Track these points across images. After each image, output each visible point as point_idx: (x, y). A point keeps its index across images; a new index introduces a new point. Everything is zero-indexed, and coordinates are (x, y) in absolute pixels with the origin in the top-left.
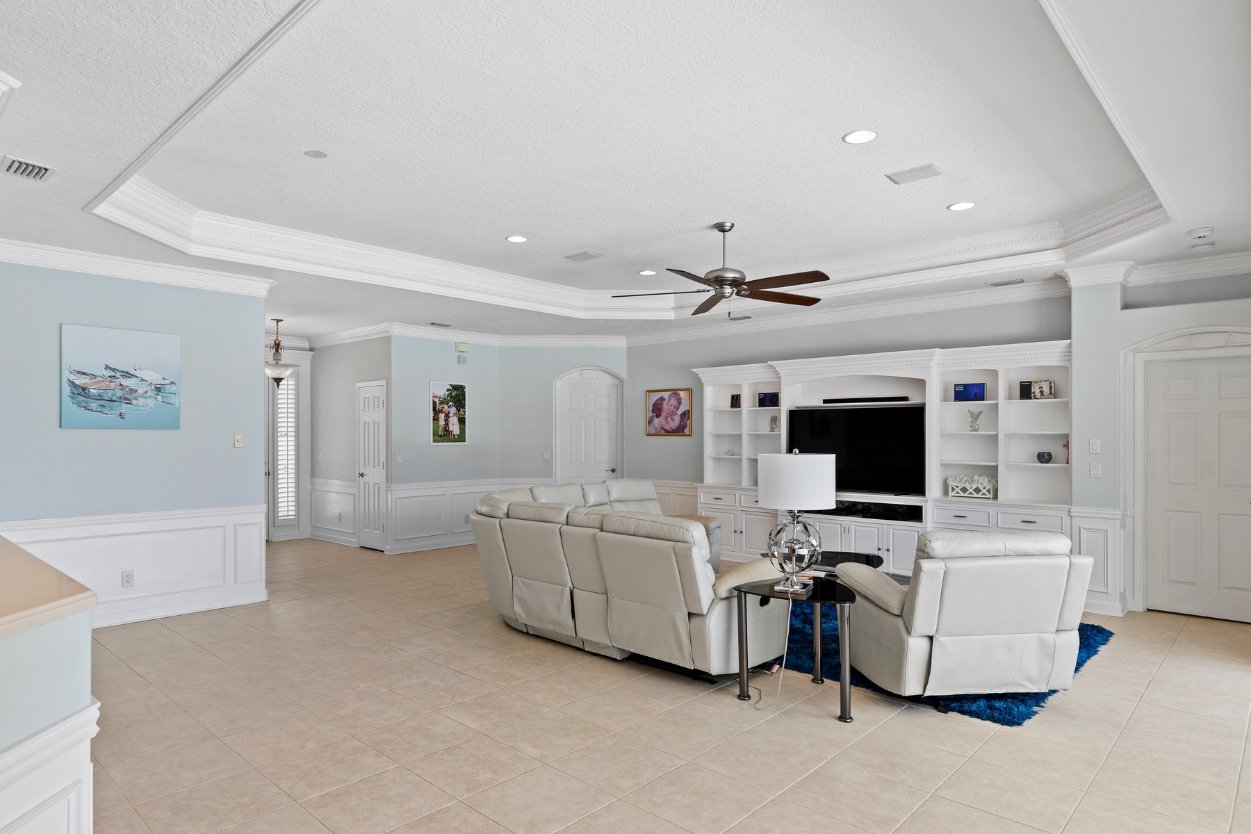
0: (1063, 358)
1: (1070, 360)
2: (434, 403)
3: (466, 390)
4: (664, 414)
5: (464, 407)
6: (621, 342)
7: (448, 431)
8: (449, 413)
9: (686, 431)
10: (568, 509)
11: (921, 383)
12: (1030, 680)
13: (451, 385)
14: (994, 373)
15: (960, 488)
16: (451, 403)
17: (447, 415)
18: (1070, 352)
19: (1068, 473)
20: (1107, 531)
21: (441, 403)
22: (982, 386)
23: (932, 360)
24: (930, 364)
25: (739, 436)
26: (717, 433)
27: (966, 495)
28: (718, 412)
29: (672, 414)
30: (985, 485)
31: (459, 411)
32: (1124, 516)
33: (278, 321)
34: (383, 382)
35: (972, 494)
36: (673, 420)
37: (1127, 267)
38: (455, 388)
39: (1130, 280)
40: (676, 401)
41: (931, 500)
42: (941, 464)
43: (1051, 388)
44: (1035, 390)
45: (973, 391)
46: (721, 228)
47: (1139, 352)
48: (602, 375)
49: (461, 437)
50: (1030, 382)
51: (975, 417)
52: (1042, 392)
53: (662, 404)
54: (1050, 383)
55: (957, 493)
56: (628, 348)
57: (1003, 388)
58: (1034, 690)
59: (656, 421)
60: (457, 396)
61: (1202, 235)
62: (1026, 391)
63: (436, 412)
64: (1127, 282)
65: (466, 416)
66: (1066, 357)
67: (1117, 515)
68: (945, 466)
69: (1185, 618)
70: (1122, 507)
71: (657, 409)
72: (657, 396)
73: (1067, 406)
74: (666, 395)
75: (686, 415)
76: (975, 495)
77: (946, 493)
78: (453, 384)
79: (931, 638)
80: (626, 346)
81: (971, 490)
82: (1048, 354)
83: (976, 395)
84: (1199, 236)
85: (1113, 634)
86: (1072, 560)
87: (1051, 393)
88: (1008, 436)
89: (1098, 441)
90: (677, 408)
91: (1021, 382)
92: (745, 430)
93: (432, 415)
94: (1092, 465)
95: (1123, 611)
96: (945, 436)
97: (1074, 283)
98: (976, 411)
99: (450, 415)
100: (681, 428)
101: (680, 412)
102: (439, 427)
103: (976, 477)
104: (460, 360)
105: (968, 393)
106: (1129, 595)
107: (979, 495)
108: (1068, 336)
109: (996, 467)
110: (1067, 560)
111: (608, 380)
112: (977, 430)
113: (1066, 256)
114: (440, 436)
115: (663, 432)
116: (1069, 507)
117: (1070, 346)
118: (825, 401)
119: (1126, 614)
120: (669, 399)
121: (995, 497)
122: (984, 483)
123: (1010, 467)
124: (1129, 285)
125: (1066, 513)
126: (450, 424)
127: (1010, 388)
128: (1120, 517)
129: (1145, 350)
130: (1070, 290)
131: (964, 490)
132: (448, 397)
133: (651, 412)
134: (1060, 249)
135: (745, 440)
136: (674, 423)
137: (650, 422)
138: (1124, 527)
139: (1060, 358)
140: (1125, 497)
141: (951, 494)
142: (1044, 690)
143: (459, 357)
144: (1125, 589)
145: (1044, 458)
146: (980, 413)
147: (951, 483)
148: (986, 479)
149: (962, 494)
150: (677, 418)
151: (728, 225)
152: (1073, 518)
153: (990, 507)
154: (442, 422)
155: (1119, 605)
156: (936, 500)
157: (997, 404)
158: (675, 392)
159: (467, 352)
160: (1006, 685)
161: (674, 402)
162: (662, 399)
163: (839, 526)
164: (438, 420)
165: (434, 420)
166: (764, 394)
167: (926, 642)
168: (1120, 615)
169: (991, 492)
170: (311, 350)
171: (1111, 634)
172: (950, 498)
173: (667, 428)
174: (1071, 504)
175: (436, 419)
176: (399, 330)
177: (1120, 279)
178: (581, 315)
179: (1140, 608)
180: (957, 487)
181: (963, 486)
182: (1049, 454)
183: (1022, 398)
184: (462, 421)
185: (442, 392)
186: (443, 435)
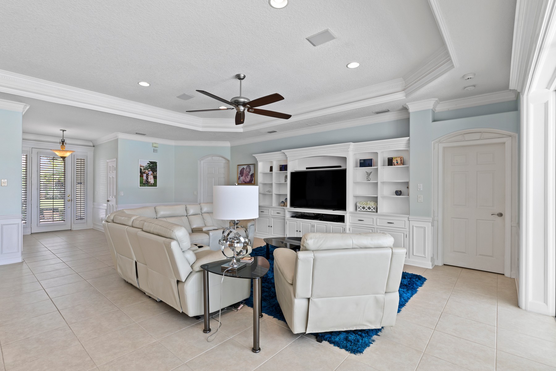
0: (406, 146)
1: (409, 147)
2: (141, 169)
3: (158, 164)
4: (244, 175)
5: (156, 171)
6: (228, 144)
7: (147, 182)
8: (148, 174)
9: (253, 182)
10: (134, 218)
11: (345, 159)
12: (370, 322)
13: (150, 162)
14: (376, 153)
15: (362, 207)
16: (149, 169)
17: (147, 175)
18: (409, 143)
19: (408, 200)
20: (425, 228)
21: (144, 169)
22: (371, 160)
23: (349, 148)
24: (348, 150)
25: (272, 184)
26: (264, 183)
27: (364, 210)
28: (265, 174)
29: (247, 175)
30: (372, 206)
31: (154, 173)
32: (433, 220)
33: (63, 131)
34: (115, 159)
35: (367, 210)
36: (247, 177)
37: (435, 101)
38: (151, 163)
39: (436, 109)
40: (249, 169)
41: (349, 213)
42: (354, 196)
43: (401, 160)
44: (394, 161)
45: (367, 162)
46: (238, 77)
47: (440, 143)
48: (221, 158)
49: (155, 185)
50: (392, 158)
51: (369, 174)
52: (397, 163)
53: (244, 171)
54: (401, 158)
55: (361, 209)
56: (231, 147)
57: (380, 160)
58: (373, 327)
59: (241, 178)
60: (153, 166)
61: (469, 77)
62: (390, 162)
63: (142, 173)
64: (435, 110)
65: (158, 175)
66: (408, 146)
67: (430, 220)
68: (356, 197)
69: (460, 269)
70: (432, 216)
71: (242, 173)
72: (242, 167)
73: (408, 168)
74: (245, 167)
75: (253, 176)
76: (368, 210)
77: (356, 209)
78: (151, 161)
79: (309, 299)
80: (230, 146)
81: (366, 208)
82: (400, 143)
83: (369, 164)
84: (468, 78)
85: (426, 279)
86: (393, 251)
87: (401, 163)
88: (383, 183)
89: (421, 185)
90: (249, 172)
91: (388, 158)
92: (274, 181)
93: (139, 174)
94: (419, 196)
95: (432, 265)
96: (356, 183)
97: (411, 110)
98: (369, 172)
99: (149, 175)
100: (251, 181)
101: (250, 174)
102: (143, 180)
103: (369, 202)
104: (155, 151)
105: (365, 163)
106: (435, 257)
107: (370, 210)
108: (408, 136)
109: (377, 197)
110: (390, 251)
111: (224, 161)
112: (370, 181)
113: (406, 95)
114: (144, 184)
115: (244, 183)
116: (409, 216)
117: (409, 140)
118: (307, 168)
119: (434, 267)
120: (246, 169)
121: (377, 212)
122: (372, 204)
123: (384, 197)
124: (436, 112)
125: (407, 219)
126: (149, 179)
127: (384, 161)
128: (431, 221)
129: (443, 142)
130: (409, 113)
131: (364, 208)
132: (148, 167)
133: (239, 174)
134: (403, 92)
135: (274, 185)
136: (248, 179)
137: (239, 179)
138: (433, 225)
139: (405, 146)
140: (434, 212)
141: (358, 210)
142: (379, 327)
143: (154, 149)
144: (433, 255)
145: (398, 193)
146: (371, 173)
147: (358, 205)
148: (373, 203)
149: (363, 210)
150: (249, 177)
151: (242, 76)
152: (410, 221)
153: (374, 216)
154: (145, 178)
155: (431, 263)
156: (351, 213)
157: (377, 168)
158: (248, 165)
159: (158, 147)
160: (356, 325)
161: (248, 170)
162: (243, 169)
163: (310, 224)
164: (143, 177)
165: (140, 177)
166: (282, 165)
167: (305, 302)
168: (431, 268)
169: (375, 209)
170: (94, 146)
171: (425, 279)
172: (358, 212)
173: (245, 181)
174: (409, 215)
175: (141, 176)
176: (121, 136)
177: (431, 107)
178: (200, 129)
179: (440, 264)
180: (361, 207)
181: (363, 206)
182: (400, 191)
183: (388, 165)
184: (155, 177)
185: (145, 164)
186: (145, 183)
